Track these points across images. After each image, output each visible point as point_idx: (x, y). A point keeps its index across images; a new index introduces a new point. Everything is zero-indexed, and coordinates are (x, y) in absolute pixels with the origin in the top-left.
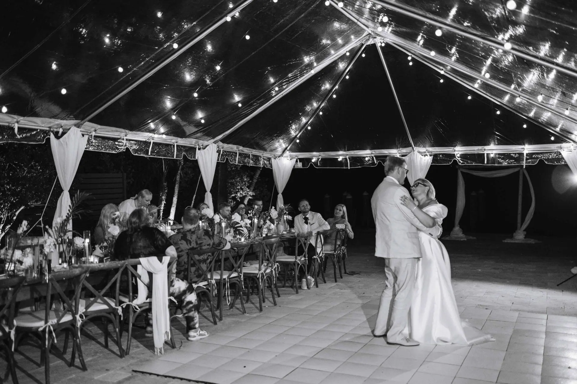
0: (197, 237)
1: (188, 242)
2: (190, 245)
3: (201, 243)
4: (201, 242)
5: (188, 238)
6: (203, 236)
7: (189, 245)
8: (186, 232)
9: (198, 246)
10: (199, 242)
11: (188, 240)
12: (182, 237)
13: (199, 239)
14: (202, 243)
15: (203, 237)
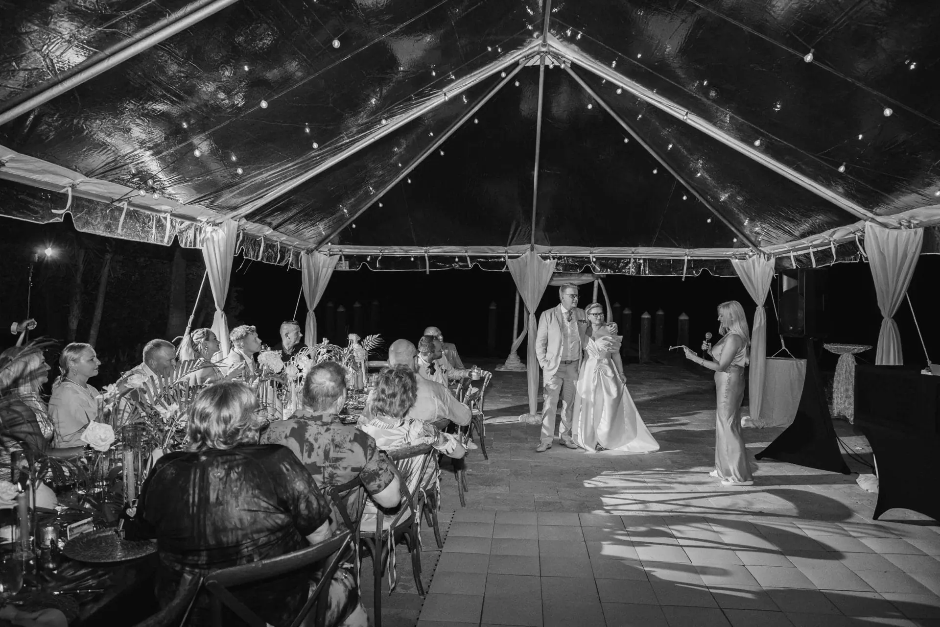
0: (333, 440)
1: (305, 448)
2: (309, 456)
3: (338, 460)
4: (340, 455)
5: (307, 435)
6: (350, 441)
7: (306, 454)
8: (309, 419)
9: (327, 464)
10: (332, 454)
11: (307, 440)
12: (293, 429)
13: (336, 446)
14: (341, 459)
15: (348, 445)
